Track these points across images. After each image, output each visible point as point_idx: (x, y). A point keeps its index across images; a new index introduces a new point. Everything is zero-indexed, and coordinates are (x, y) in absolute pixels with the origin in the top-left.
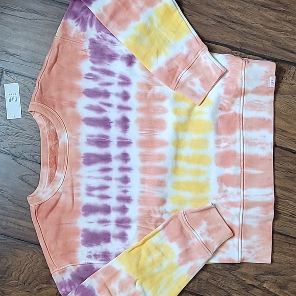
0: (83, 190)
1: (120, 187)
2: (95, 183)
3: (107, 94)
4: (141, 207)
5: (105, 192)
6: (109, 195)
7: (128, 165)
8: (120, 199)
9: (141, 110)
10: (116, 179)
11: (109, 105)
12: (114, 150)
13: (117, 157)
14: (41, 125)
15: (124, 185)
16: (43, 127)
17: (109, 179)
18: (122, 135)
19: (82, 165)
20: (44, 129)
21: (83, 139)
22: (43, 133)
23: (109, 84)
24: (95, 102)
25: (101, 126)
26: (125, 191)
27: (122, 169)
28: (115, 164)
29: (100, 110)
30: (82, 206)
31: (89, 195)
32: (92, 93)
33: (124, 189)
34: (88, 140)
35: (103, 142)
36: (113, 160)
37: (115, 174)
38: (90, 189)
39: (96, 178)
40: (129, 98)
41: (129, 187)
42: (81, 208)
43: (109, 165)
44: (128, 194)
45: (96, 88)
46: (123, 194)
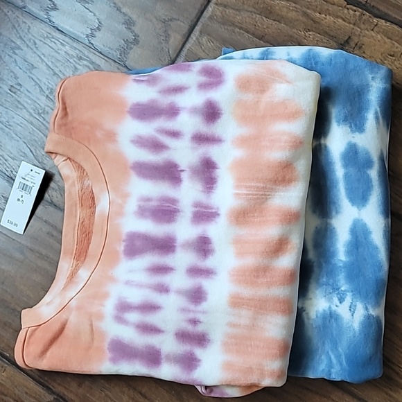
0: (109, 307)
1: (183, 310)
2: (135, 296)
3: (173, 112)
4: (230, 358)
5: (152, 319)
6: (160, 325)
7: (209, 263)
8: (183, 336)
9: (243, 142)
10: (179, 292)
11: (175, 134)
12: (184, 230)
13: (188, 245)
14: (68, 177)
15: (192, 307)
16: (70, 182)
17: (163, 289)
18: (202, 197)
19: (122, 256)
20: (73, 185)
21: (132, 205)
22: (70, 193)
23: (179, 90)
24: (147, 129)
25: (163, 178)
26: (195, 322)
27: (195, 271)
28: (182, 259)
29: (157, 146)
30: (108, 340)
31: (120, 319)
32: (145, 112)
33: (191, 316)
34: (140, 207)
35: (165, 212)
36: (178, 250)
37: (179, 281)
38: (124, 307)
39: (140, 286)
40: (219, 117)
41: (204, 312)
42: (106, 345)
43: (168, 260)
44: (200, 328)
45: (153, 101)
46: (190, 328)
